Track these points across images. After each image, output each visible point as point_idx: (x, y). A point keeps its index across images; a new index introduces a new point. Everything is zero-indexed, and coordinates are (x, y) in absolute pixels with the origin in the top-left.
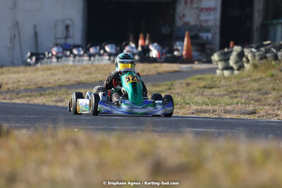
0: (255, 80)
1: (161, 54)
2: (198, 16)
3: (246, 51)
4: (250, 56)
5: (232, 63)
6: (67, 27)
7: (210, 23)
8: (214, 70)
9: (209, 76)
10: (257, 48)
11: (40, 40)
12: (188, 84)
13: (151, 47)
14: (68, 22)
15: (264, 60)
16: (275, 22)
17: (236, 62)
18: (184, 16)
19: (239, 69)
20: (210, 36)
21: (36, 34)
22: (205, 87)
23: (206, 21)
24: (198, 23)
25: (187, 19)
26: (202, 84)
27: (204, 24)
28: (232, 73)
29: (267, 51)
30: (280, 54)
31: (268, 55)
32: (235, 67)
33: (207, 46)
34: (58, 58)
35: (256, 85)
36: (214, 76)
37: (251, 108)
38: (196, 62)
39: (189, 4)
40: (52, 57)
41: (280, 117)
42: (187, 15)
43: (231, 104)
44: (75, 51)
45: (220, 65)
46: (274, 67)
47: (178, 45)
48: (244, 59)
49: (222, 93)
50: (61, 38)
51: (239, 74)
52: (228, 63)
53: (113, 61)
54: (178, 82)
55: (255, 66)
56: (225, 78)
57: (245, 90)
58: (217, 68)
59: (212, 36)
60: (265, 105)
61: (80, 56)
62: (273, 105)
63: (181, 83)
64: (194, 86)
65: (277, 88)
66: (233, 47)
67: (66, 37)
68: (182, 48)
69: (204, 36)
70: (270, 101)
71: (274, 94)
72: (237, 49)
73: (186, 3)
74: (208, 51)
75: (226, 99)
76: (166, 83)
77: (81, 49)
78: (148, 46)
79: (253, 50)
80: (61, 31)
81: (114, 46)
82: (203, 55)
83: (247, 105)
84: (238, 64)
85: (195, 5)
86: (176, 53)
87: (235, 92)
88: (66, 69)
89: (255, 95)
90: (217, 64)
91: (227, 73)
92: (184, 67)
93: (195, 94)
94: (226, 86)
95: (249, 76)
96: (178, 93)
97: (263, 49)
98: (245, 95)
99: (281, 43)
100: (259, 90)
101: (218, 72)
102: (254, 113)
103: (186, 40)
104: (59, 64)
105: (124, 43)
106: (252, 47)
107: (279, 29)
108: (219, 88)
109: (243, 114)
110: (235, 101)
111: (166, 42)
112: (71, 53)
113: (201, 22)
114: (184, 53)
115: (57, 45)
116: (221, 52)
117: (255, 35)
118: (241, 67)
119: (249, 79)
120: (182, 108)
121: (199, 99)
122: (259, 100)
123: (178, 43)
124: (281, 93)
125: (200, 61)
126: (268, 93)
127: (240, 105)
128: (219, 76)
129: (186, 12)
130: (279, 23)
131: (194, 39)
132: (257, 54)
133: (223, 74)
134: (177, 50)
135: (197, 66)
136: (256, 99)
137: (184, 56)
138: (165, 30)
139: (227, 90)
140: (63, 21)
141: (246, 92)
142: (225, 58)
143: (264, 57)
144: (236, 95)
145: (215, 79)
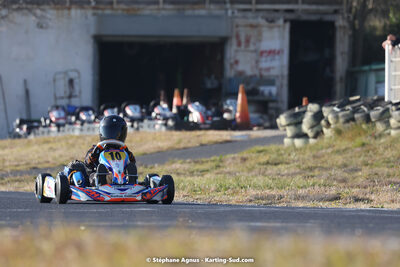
0: (338, 152)
1: (205, 117)
2: (257, 62)
3: (326, 111)
4: (331, 118)
5: (305, 128)
6: (71, 82)
7: (274, 72)
8: (280, 139)
9: (273, 147)
10: (341, 106)
11: (33, 101)
12: (244, 160)
13: (190, 108)
14: (73, 75)
15: (352, 123)
16: (366, 68)
17: (312, 127)
18: (237, 62)
19: (315, 137)
20: (274, 90)
21: (27, 92)
22: (268, 163)
23: (268, 69)
24: (257, 72)
25: (240, 67)
26: (264, 158)
27: (265, 74)
28: (307, 143)
29: (356, 110)
30: (373, 114)
31: (356, 116)
32: (310, 134)
33: (271, 105)
34: (59, 126)
35: (340, 159)
36: (280, 146)
37: (333, 191)
38: (255, 128)
39: (243, 45)
40: (50, 125)
41: (374, 204)
42: (241, 61)
43: (304, 187)
44: (83, 116)
45: (290, 131)
46: (365, 132)
47: (228, 104)
48: (323, 122)
49: (292, 170)
50: (62, 98)
51: (316, 144)
52: (300, 129)
53: (138, 129)
54: (230, 156)
55: (339, 132)
56: (296, 149)
57: (325, 165)
58: (284, 136)
59: (278, 90)
60: (352, 187)
61: (90, 122)
62: (365, 187)
63: (234, 158)
64: (252, 163)
65: (370, 162)
66: (307, 105)
67: (70, 97)
68: (235, 108)
69: (266, 90)
70: (360, 181)
71: (366, 171)
72: (313, 108)
73: (239, 44)
74: (272, 112)
75: (299, 180)
76: (212, 158)
77: (91, 112)
78: (186, 107)
79: (336, 109)
80: (62, 88)
81: (138, 107)
82: (265, 117)
83: (327, 188)
84: (315, 129)
85: (252, 47)
86: (226, 116)
87: (311, 169)
88: (71, 142)
89: (340, 174)
90: (285, 130)
91: (298, 142)
92: (238, 135)
93: (254, 173)
94: (298, 160)
95: (330, 146)
96: (229, 173)
97: (349, 107)
98: (325, 174)
99: (375, 98)
100: (345, 166)
101: (287, 141)
102: (337, 198)
103: (240, 96)
104: (60, 135)
105: (152, 104)
106: (334, 105)
107: (372, 78)
108: (287, 163)
109: (321, 200)
110: (311, 181)
111: (212, 100)
112: (78, 118)
113: (261, 70)
114: (238, 115)
115: (57, 108)
116: (290, 112)
117: (339, 88)
118: (318, 134)
119: (329, 150)
120: (235, 193)
121: (260, 180)
122: (344, 181)
123: (228, 102)
124: (376, 169)
125: (260, 126)
126: (356, 170)
127: (317, 187)
128: (288, 148)
129: (240, 57)
130: (371, 70)
131: (252, 94)
132: (340, 114)
133: (293, 144)
134: (228, 111)
135: (256, 133)
136: (340, 178)
137: (238, 120)
138: (210, 83)
139: (299, 166)
140: (66, 73)
141: (326, 169)
142: (296, 121)
143: (350, 119)
144: (312, 174)
145: (283, 152)
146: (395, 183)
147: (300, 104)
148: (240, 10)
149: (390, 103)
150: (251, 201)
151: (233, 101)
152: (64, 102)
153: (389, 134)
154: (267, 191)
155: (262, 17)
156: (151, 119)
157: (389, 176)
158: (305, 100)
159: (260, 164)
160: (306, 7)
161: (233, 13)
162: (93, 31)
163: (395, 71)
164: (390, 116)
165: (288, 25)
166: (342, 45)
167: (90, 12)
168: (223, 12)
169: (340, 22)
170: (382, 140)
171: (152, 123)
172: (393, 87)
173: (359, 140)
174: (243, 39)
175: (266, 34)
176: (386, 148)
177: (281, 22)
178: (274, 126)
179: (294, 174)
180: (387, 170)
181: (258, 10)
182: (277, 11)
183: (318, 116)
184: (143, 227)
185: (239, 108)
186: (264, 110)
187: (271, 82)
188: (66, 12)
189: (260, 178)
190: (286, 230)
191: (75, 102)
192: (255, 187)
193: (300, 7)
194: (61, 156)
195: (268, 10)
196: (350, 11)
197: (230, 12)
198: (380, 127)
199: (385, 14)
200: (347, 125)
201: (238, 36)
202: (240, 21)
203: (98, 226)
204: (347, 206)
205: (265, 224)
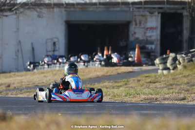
0: (185, 77)
1: (120, 60)
2: (145, 33)
3: (179, 57)
4: (181, 60)
5: (168, 65)
6: (54, 43)
7: (153, 38)
8: (156, 70)
9: (153, 74)
10: (186, 54)
11: (36, 53)
12: (139, 81)
13: (113, 56)
14: (55, 40)
15: (191, 62)
17: (172, 65)
18: (135, 33)
19: (173, 69)
20: (153, 47)
21: (33, 49)
22: (150, 82)
23: (150, 37)
24: (145, 38)
25: (137, 36)
26: (148, 80)
27: (149, 39)
28: (169, 72)
29: (193, 56)
31: (193, 59)
32: (171, 68)
33: (152, 54)
34: (48, 65)
35: (185, 80)
36: (156, 74)
37: (182, 96)
38: (144, 65)
39: (138, 25)
40: (44, 65)
42: (137, 33)
43: (168, 94)
44: (60, 60)
45: (161, 67)
47: (131, 54)
48: (177, 62)
49: (162, 86)
50: (50, 51)
51: (174, 73)
52: (166, 65)
53: (87, 66)
54: (132, 79)
55: (185, 67)
56: (164, 75)
57: (178, 83)
58: (159, 69)
59: (155, 47)
60: (192, 94)
61: (64, 63)
63: (134, 80)
64: (143, 82)
66: (169, 54)
67: (54, 51)
68: (134, 55)
69: (149, 46)
72: (172, 55)
73: (136, 25)
74: (152, 57)
75: (165, 90)
76: (123, 80)
77: (64, 58)
78: (110, 55)
79: (183, 55)
80: (50, 47)
81: (87, 56)
82: (149, 60)
83: (179, 94)
84: (173, 65)
85: (142, 26)
86: (130, 59)
87: (171, 85)
88: (54, 73)
89: (186, 87)
90: (159, 66)
91: (165, 72)
92: (136, 68)
93: (143, 87)
94: (165, 81)
95: (180, 74)
96: (132, 87)
97: (190, 55)
98: (178, 87)
100: (188, 83)
101: (160, 71)
102: (184, 99)
103: (137, 50)
104: (49, 69)
105: (94, 54)
106: (183, 54)
108: (160, 82)
109: (176, 100)
110: (171, 91)
111: (123, 51)
112: (58, 61)
113: (147, 37)
114: (136, 59)
115: (47, 56)
116: (161, 57)
117: (185, 45)
118: (175, 68)
119: (180, 76)
120: (134, 97)
121: (146, 91)
122: (188, 90)
123: (131, 52)
125: (147, 64)
126: (194, 85)
127: (174, 94)
128: (160, 75)
129: (137, 31)
131: (142, 49)
132: (186, 58)
133: (163, 73)
134: (131, 57)
135: (145, 68)
136: (186, 89)
137: (136, 62)
138: (122, 44)
139: (165, 84)
140: (52, 39)
141: (179, 85)
142: (164, 62)
143: (190, 60)
144: (172, 87)
145: (158, 77)
147: (166, 53)
148: (136, 8)
150: (142, 101)
151: (133, 52)
152: (51, 53)
155: (147, 11)
156: (93, 61)
158: (168, 51)
159: (147, 83)
160: (169, 6)
161: (133, 9)
162: (65, 19)
165: (160, 15)
166: (186, 25)
167: (63, 10)
168: (128, 9)
169: (185, 13)
171: (94, 63)
174: (138, 22)
175: (149, 19)
177: (156, 13)
178: (153, 64)
179: (163, 87)
181: (145, 8)
182: (154, 8)
183: (175, 59)
184: (89, 114)
185: (136, 56)
186: (148, 57)
187: (152, 43)
188: (51, 9)
189: (147, 89)
191: (57, 53)
192: (144, 94)
193: (166, 6)
194: (50, 80)
195: (150, 8)
196: (190, 8)
197: (131, 9)
200: (189, 63)
201: (135, 21)
202: (137, 13)
203: (67, 114)
204: (189, 103)
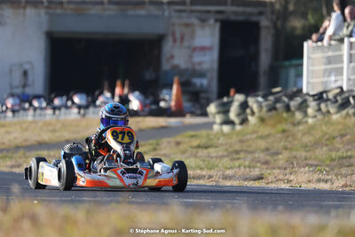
0: (262, 137)
1: (143, 105)
2: (191, 57)
3: (251, 101)
4: (255, 107)
5: (232, 115)
6: (25, 73)
7: (206, 66)
8: (210, 125)
9: (204, 132)
10: (265, 97)
12: (178, 144)
13: (131, 97)
14: (27, 67)
15: (274, 112)
16: (287, 63)
17: (238, 115)
18: (172, 57)
19: (241, 124)
20: (205, 82)
22: (199, 147)
23: (200, 64)
24: (190, 66)
25: (176, 61)
26: (195, 142)
27: (197, 67)
28: (233, 129)
29: (278, 100)
30: (293, 104)
31: (278, 105)
32: (237, 120)
33: (202, 95)
34: (14, 111)
35: (263, 144)
36: (210, 132)
37: (256, 172)
38: (188, 116)
39: (178, 41)
40: (6, 111)
41: (293, 184)
42: (176, 56)
43: (231, 168)
44: (36, 104)
45: (218, 119)
46: (286, 120)
47: (164, 94)
48: (248, 111)
49: (220, 153)
50: (17, 87)
51: (242, 131)
52: (228, 116)
53: (84, 115)
54: (165, 140)
55: (262, 120)
56: (224, 134)
57: (250, 149)
58: (214, 123)
59: (208, 82)
60: (274, 168)
61: (41, 108)
62: (285, 169)
63: (169, 142)
64: (185, 146)
65: (289, 146)
66: (234, 96)
67: (24, 86)
68: (170, 97)
69: (198, 82)
70: (281, 163)
71: (286, 154)
72: (239, 98)
73: (175, 41)
74: (204, 101)
75: (226, 161)
76: (150, 142)
77: (42, 100)
78: (127, 96)
79: (260, 99)
80: (17, 79)
81: (84, 96)
82: (197, 106)
83: (252, 169)
84: (242, 117)
85: (186, 44)
86: (162, 104)
87: (237, 152)
88: (24, 126)
89: (262, 156)
90: (214, 117)
91: (226, 128)
92: (173, 121)
93: (186, 155)
94: (226, 144)
95: (254, 132)
96: (165, 155)
97: (271, 98)
98: (250, 157)
99: (295, 89)
100: (267, 149)
101: (216, 127)
102: (260, 178)
103: (175, 87)
104: (16, 120)
105: (97, 93)
106: (258, 96)
107: (292, 72)
108: (216, 147)
109: (246, 179)
110: (237, 163)
111: (151, 90)
112: (31, 105)
113: (193, 64)
114: (173, 103)
115: (12, 95)
116: (219, 102)
117: (263, 80)
118: (244, 121)
119: (254, 136)
121: (192, 162)
122: (266, 163)
123: (164, 92)
124: (294, 153)
125: (193, 114)
126: (278, 154)
127: (242, 168)
128: (217, 133)
129: (176, 52)
130: (291, 66)
131: (185, 86)
132: (264, 104)
133: (222, 130)
134: (164, 100)
135: (189, 120)
136: (263, 161)
137: (173, 109)
138: (149, 75)
139: (227, 150)
140: (21, 65)
141: (251, 152)
142: (225, 109)
143: (272, 108)
144: (238, 156)
145: (212, 137)
146: (312, 166)
147: (228, 94)
148: (176, 11)
149: (308, 94)
151: (169, 90)
152: (19, 91)
153: (306, 122)
154: (198, 172)
155: (197, 18)
156: (95, 106)
157: (306, 159)
158: (232, 91)
159: (192, 147)
160: (235, 9)
161: (170, 14)
162: (45, 28)
163: (313, 65)
164: (307, 106)
165: (218, 26)
166: (266, 43)
167: (42, 12)
168: (160, 13)
169: (265, 22)
170: (301, 127)
171: (96, 110)
172: (311, 80)
173: (280, 127)
174: (178, 36)
175: (199, 32)
176: (304, 134)
177: (212, 21)
178: (205, 114)
179: (222, 157)
180: (304, 154)
181: (192, 11)
182: (208, 12)
183: (244, 106)
184: (89, 202)
185: (174, 97)
186: (196, 100)
187: (202, 75)
188: (21, 11)
189: (192, 159)
190: (216, 206)
191: (29, 91)
193: (229, 8)
194: (15, 138)
195: (201, 12)
196: (273, 13)
197: (167, 13)
198: (298, 115)
199: (304, 16)
200: (270, 114)
201: (174, 34)
202: (176, 21)
203: (50, 201)
204: (269, 186)
205: (198, 201)
